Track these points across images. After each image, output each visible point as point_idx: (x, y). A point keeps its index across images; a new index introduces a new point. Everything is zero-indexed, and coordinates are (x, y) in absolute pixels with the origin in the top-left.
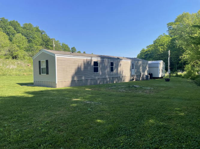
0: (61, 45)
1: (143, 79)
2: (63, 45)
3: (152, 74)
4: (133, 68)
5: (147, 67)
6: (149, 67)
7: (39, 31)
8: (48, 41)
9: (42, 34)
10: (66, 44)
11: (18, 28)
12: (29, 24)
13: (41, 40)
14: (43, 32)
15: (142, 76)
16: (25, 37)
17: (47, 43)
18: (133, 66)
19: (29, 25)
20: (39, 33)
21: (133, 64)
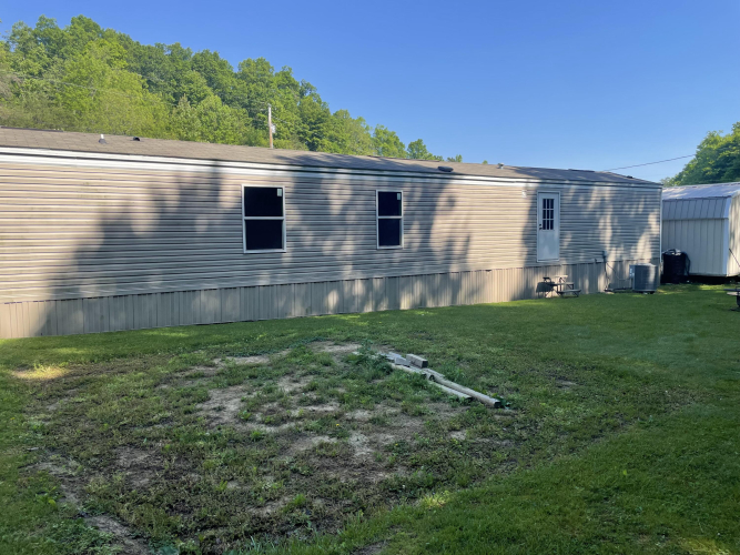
0: (372, 133)
1: (618, 287)
2: (377, 133)
3: (684, 256)
4: (548, 225)
5: (652, 220)
6: (666, 221)
7: (294, 86)
8: (320, 120)
9: (302, 94)
10: (390, 130)
11: (220, 76)
12: (260, 62)
13: (296, 117)
14: (308, 87)
15: (609, 269)
16: (244, 110)
17: (319, 128)
18: (548, 214)
19: (257, 64)
20: (293, 94)
21: (548, 203)
